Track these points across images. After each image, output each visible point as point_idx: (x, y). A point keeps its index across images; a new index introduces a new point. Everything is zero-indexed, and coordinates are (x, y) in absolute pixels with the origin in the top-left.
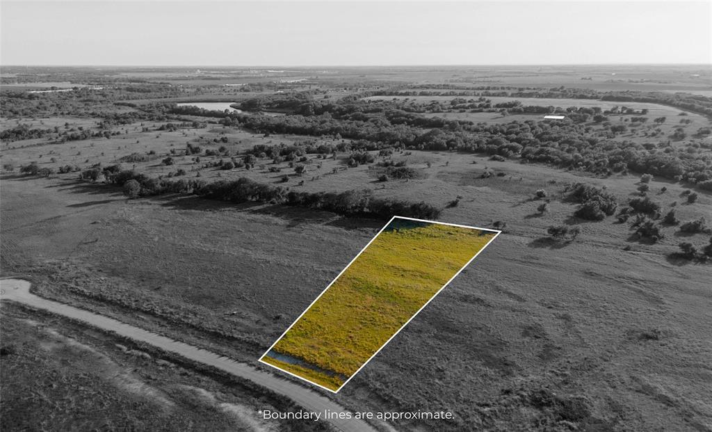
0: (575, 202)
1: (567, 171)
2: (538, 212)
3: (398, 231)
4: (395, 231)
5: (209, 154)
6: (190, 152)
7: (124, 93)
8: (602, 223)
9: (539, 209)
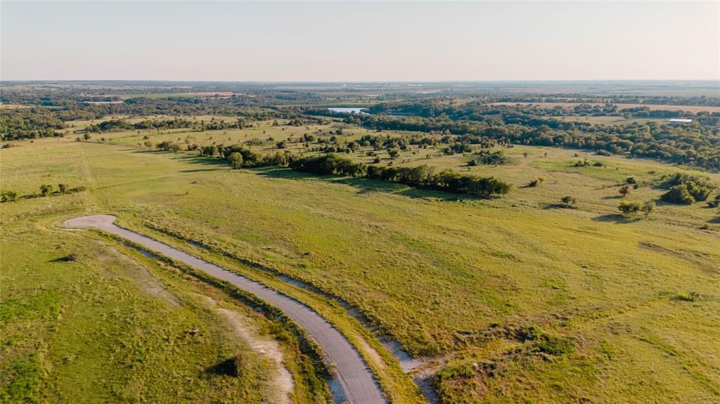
5: (320, 142)
6: (304, 140)
7: (273, 100)
8: (689, 206)
9: (621, 192)
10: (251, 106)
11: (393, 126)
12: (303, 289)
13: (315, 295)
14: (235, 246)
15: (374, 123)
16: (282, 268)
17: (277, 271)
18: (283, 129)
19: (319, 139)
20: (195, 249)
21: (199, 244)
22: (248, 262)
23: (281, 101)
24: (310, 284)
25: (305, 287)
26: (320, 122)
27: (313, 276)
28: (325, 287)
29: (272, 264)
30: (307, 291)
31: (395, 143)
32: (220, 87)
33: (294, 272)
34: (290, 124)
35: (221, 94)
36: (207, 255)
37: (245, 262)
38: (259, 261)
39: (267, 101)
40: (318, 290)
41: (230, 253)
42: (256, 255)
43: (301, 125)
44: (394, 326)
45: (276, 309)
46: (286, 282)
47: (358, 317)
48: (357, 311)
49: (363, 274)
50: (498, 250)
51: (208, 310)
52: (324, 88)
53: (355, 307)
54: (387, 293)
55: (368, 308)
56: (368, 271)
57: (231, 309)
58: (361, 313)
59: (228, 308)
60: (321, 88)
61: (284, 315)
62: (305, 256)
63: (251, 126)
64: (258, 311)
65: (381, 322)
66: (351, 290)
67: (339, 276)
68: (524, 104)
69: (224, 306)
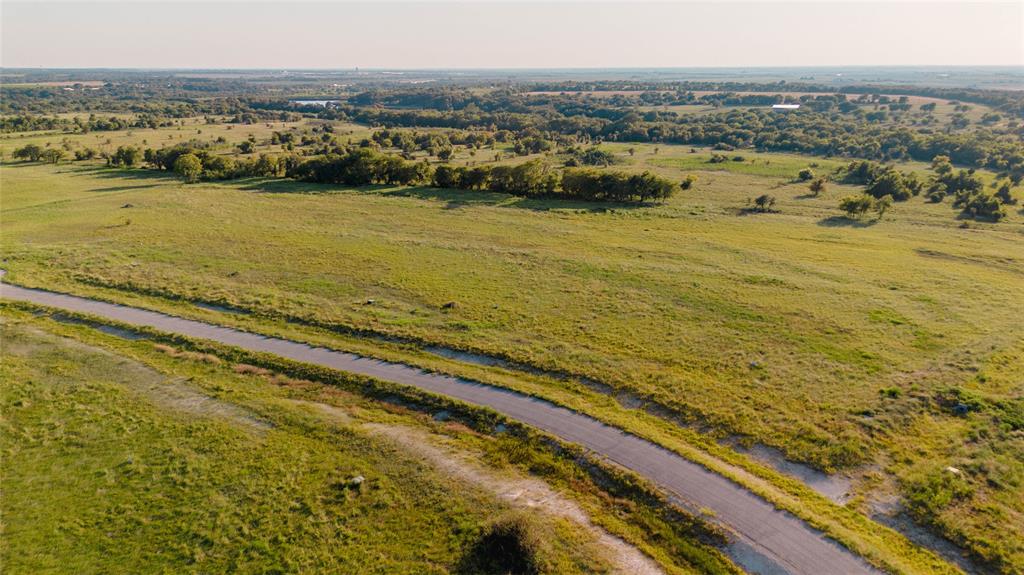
2: (811, 193)
3: (613, 211)
4: (608, 211)
5: (306, 143)
6: (277, 140)
7: (181, 92)
9: (812, 188)
18: (229, 128)
19: (303, 139)
23: (194, 92)
26: (283, 118)
34: (233, 121)
35: (84, 84)
39: (169, 93)
43: (254, 121)
44: (734, 418)
45: (484, 412)
46: (452, 358)
47: (648, 409)
48: (637, 397)
49: (581, 331)
50: (748, 274)
51: (345, 430)
52: (257, 77)
53: (625, 390)
54: (656, 360)
55: (652, 389)
56: (584, 325)
57: (389, 422)
58: (647, 400)
59: (381, 422)
60: (252, 76)
61: (509, 421)
62: (449, 310)
63: (170, 124)
64: (447, 420)
65: (704, 413)
66: (591, 361)
67: (541, 338)
68: (571, 93)
69: (370, 418)
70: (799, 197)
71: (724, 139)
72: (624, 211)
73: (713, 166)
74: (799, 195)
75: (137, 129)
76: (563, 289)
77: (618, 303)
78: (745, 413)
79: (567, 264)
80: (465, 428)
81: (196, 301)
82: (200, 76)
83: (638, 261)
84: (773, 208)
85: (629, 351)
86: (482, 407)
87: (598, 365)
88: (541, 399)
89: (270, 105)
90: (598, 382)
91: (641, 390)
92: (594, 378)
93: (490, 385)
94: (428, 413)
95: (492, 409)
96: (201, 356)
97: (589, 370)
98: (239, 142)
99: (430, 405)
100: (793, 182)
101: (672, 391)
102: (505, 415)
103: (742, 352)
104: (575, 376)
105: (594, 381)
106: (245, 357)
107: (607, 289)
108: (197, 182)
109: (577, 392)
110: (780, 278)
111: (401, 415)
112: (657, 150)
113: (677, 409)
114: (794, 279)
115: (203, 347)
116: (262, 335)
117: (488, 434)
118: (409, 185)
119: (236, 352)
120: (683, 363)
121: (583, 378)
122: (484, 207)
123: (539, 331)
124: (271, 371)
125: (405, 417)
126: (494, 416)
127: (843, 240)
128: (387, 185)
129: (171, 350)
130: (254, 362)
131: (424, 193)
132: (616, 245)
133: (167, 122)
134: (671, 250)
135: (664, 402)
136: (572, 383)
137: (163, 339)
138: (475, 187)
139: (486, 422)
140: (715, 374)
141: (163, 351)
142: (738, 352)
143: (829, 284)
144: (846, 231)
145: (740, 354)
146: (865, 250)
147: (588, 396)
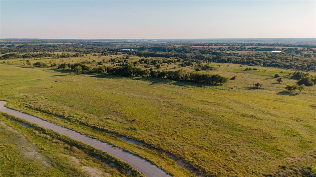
0: (295, 79)
1: (287, 69)
2: (277, 82)
3: (205, 87)
4: (203, 87)
7: (91, 46)
8: (312, 87)
9: (278, 81)
10: (81, 48)
11: (152, 55)
12: (139, 146)
13: (150, 150)
14: (86, 118)
15: (142, 54)
16: (121, 131)
17: (118, 133)
18: (99, 57)
19: (118, 61)
20: (59, 121)
21: (62, 117)
22: (97, 127)
23: (95, 46)
24: (143, 142)
25: (140, 145)
26: (116, 54)
27: (143, 135)
28: (154, 143)
29: (113, 128)
30: (142, 148)
31: (157, 62)
32: (65, 41)
33: (130, 133)
34: (102, 55)
35: (66, 43)
36: (68, 124)
37: (94, 128)
38: (104, 127)
39: (88, 46)
40: (150, 146)
41: (84, 122)
42: (101, 123)
43: (107, 55)
44: (217, 174)
45: (125, 165)
46: (126, 141)
47: (186, 167)
48: (184, 162)
49: (175, 133)
50: (244, 112)
51: (74, 169)
52: (114, 41)
53: (181, 158)
54: (197, 146)
55: (190, 159)
56: (176, 130)
57: (92, 166)
58: (187, 163)
59: (89, 166)
60: (113, 41)
61: (133, 169)
62: (133, 122)
63: (83, 56)
64: (112, 167)
65: (206, 171)
66: (173, 146)
67: (159, 135)
68: (206, 47)
69: (86, 164)
70: (273, 84)
71: (252, 62)
72: (208, 87)
73: (246, 72)
74: (273, 83)
75: (73, 57)
76: (175, 116)
77: (192, 122)
78: (222, 172)
79: (180, 106)
80: (117, 171)
81: (56, 115)
82: (98, 41)
83: (206, 106)
84: (261, 88)
85: (189, 142)
86: (126, 162)
87: (174, 147)
88: (148, 161)
89: (114, 50)
90: (173, 154)
91: (186, 159)
92: (171, 153)
93: (133, 153)
94: (107, 163)
95: (129, 164)
96: (45, 135)
97: (171, 149)
98: (99, 61)
99: (109, 160)
100: (272, 78)
101: (197, 160)
102: (132, 166)
103: (230, 145)
104: (165, 151)
105: (171, 154)
106: (58, 137)
107: (191, 116)
108: (80, 74)
109: (163, 158)
110: (255, 115)
111: (97, 163)
112: (228, 65)
113: (197, 168)
114: (260, 115)
115: (48, 132)
116: (68, 129)
117: (124, 174)
118: (142, 76)
119: (57, 135)
120: (207, 148)
121: (167, 152)
122: (163, 84)
123: (160, 132)
124: (64, 143)
125: (99, 165)
126: (128, 166)
127: (283, 101)
128: (136, 76)
129: (37, 132)
130: (60, 139)
131: (145, 79)
132: (201, 99)
133: (82, 55)
134: (219, 102)
135: (193, 165)
136: (163, 154)
137: (37, 129)
138: (162, 77)
139: (125, 169)
140: (217, 154)
141: (35, 133)
142: (228, 145)
143: (273, 118)
144: (287, 97)
145: (229, 146)
146: (291, 105)
147: (167, 160)
